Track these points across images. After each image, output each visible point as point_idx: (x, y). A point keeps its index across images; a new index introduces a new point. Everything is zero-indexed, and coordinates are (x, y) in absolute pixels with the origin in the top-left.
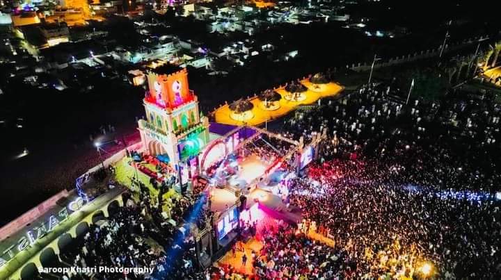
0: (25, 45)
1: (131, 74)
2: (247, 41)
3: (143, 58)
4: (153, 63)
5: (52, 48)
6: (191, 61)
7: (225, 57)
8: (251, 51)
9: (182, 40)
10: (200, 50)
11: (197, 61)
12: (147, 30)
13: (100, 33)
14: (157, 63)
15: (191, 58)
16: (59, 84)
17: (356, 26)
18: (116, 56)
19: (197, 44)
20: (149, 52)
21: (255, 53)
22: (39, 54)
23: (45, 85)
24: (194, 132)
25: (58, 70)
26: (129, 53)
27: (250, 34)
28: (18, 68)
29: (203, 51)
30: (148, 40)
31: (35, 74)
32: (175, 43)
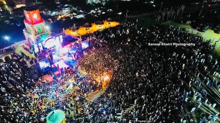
0: (7, 7)
1: (49, 20)
2: (102, 8)
3: (56, 14)
4: (59, 16)
5: (18, 9)
6: (76, 15)
7: (90, 14)
8: (102, 12)
9: (74, 7)
10: (81, 11)
11: (79, 16)
12: (59, 2)
13: (39, 3)
14: (61, 16)
15: (76, 14)
16: (18, 24)
17: (150, 3)
18: (44, 13)
19: (80, 8)
20: (59, 12)
21: (104, 13)
22: (12, 11)
23: (13, 24)
24: (44, 34)
25: (19, 18)
26: (50, 12)
27: (104, 5)
28: (2, 17)
29: (82, 12)
30: (59, 6)
31: (9, 19)
32: (71, 8)
